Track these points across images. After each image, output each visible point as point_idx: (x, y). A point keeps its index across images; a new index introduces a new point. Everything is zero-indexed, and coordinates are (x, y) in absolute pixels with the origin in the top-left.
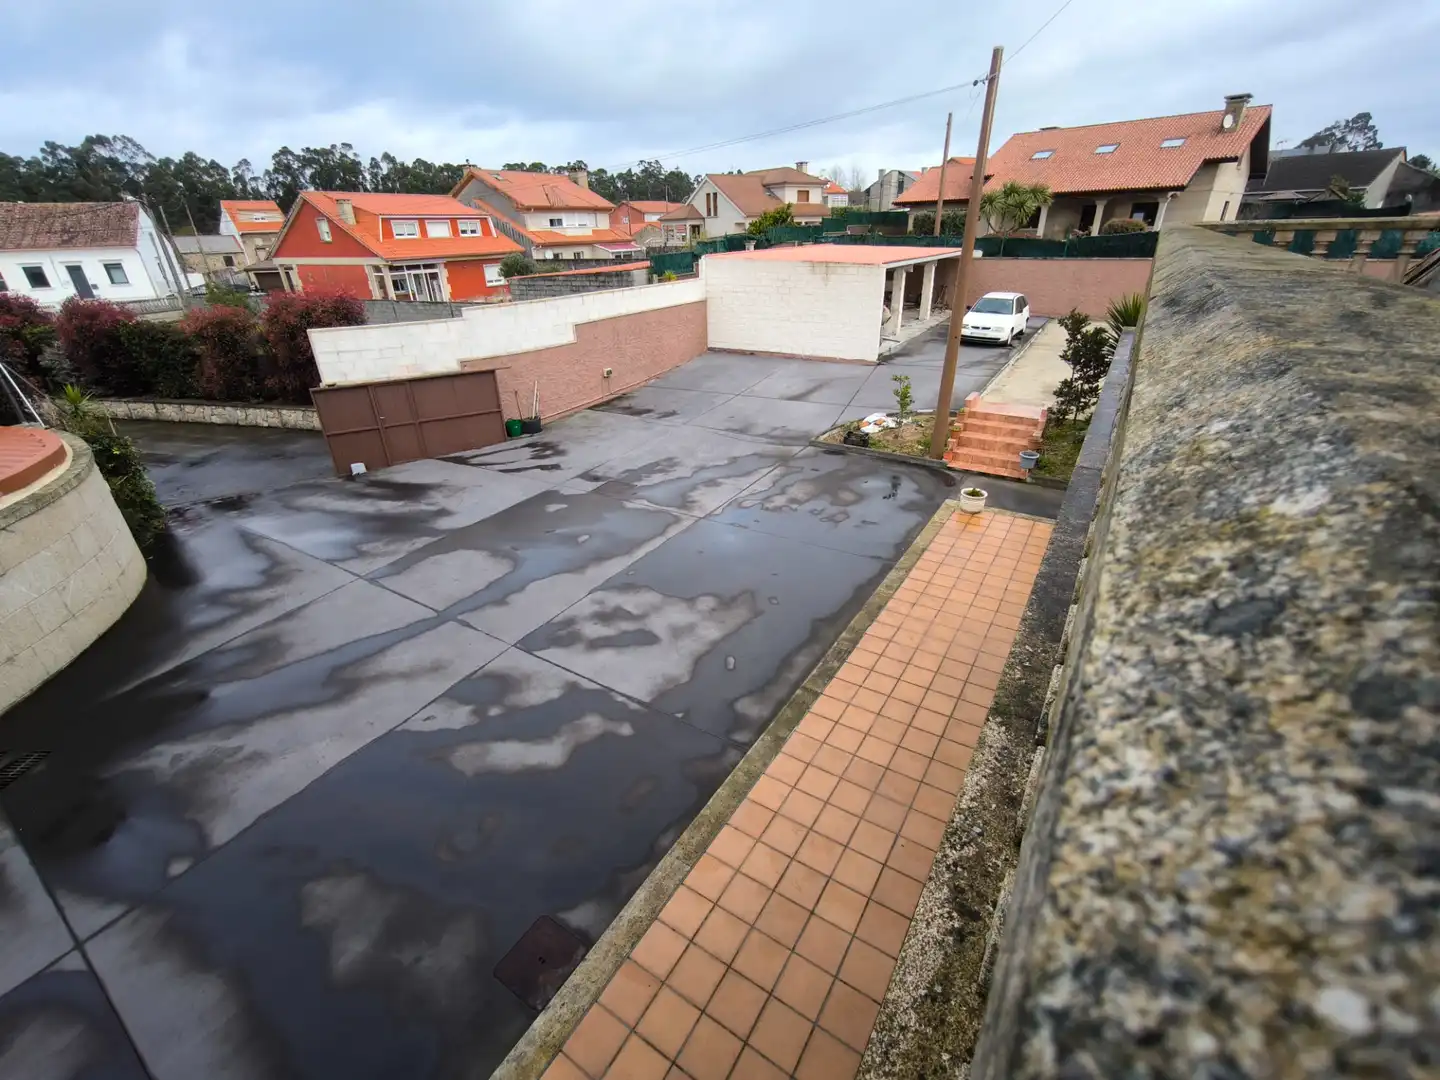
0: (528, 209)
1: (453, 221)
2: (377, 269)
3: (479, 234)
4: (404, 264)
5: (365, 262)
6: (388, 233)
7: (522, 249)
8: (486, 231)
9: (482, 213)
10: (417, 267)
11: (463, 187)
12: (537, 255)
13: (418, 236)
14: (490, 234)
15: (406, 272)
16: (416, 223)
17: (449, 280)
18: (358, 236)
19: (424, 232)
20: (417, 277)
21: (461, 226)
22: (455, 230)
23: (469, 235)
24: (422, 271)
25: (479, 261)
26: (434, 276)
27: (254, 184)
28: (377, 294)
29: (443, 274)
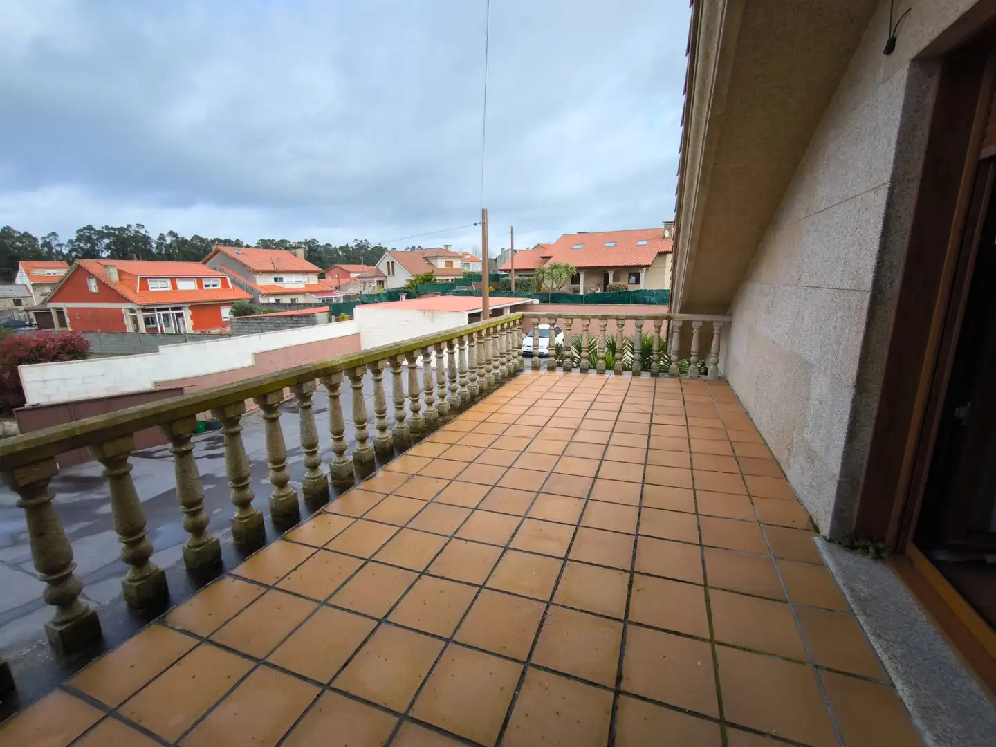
0: (258, 272)
1: (199, 280)
2: (132, 311)
3: (219, 287)
4: (155, 307)
5: (123, 306)
6: (144, 286)
7: (250, 297)
8: (225, 285)
9: (223, 274)
10: (167, 309)
11: (211, 257)
12: (262, 300)
13: (170, 288)
14: (228, 287)
15: (156, 313)
16: (169, 281)
17: (192, 318)
18: (118, 288)
19: (174, 286)
20: (166, 316)
21: (205, 283)
22: (200, 286)
23: (211, 288)
24: (170, 312)
25: (218, 305)
26: (180, 315)
27: (58, 248)
28: (130, 328)
29: (187, 314)
